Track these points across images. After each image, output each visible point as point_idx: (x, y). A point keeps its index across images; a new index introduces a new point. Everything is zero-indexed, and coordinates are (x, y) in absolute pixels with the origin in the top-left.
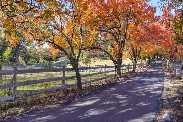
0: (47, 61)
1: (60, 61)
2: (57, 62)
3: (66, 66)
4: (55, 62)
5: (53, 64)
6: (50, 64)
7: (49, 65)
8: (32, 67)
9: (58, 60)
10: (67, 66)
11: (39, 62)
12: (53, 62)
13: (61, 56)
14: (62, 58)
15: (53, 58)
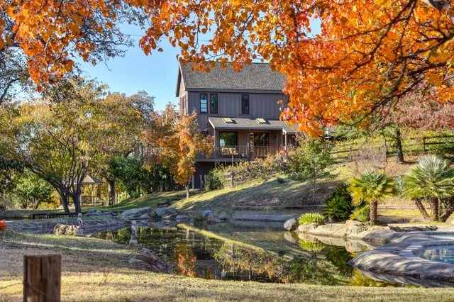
0: (131, 189)
1: (227, 190)
2: (209, 196)
3: (288, 224)
4: (195, 199)
5: (179, 212)
6: (159, 211)
7: (157, 218)
8: (57, 235)
9: (215, 185)
10: (294, 227)
11: (75, 196)
12: (178, 198)
13: (231, 151)
14: (243, 166)
15: (181, 170)
